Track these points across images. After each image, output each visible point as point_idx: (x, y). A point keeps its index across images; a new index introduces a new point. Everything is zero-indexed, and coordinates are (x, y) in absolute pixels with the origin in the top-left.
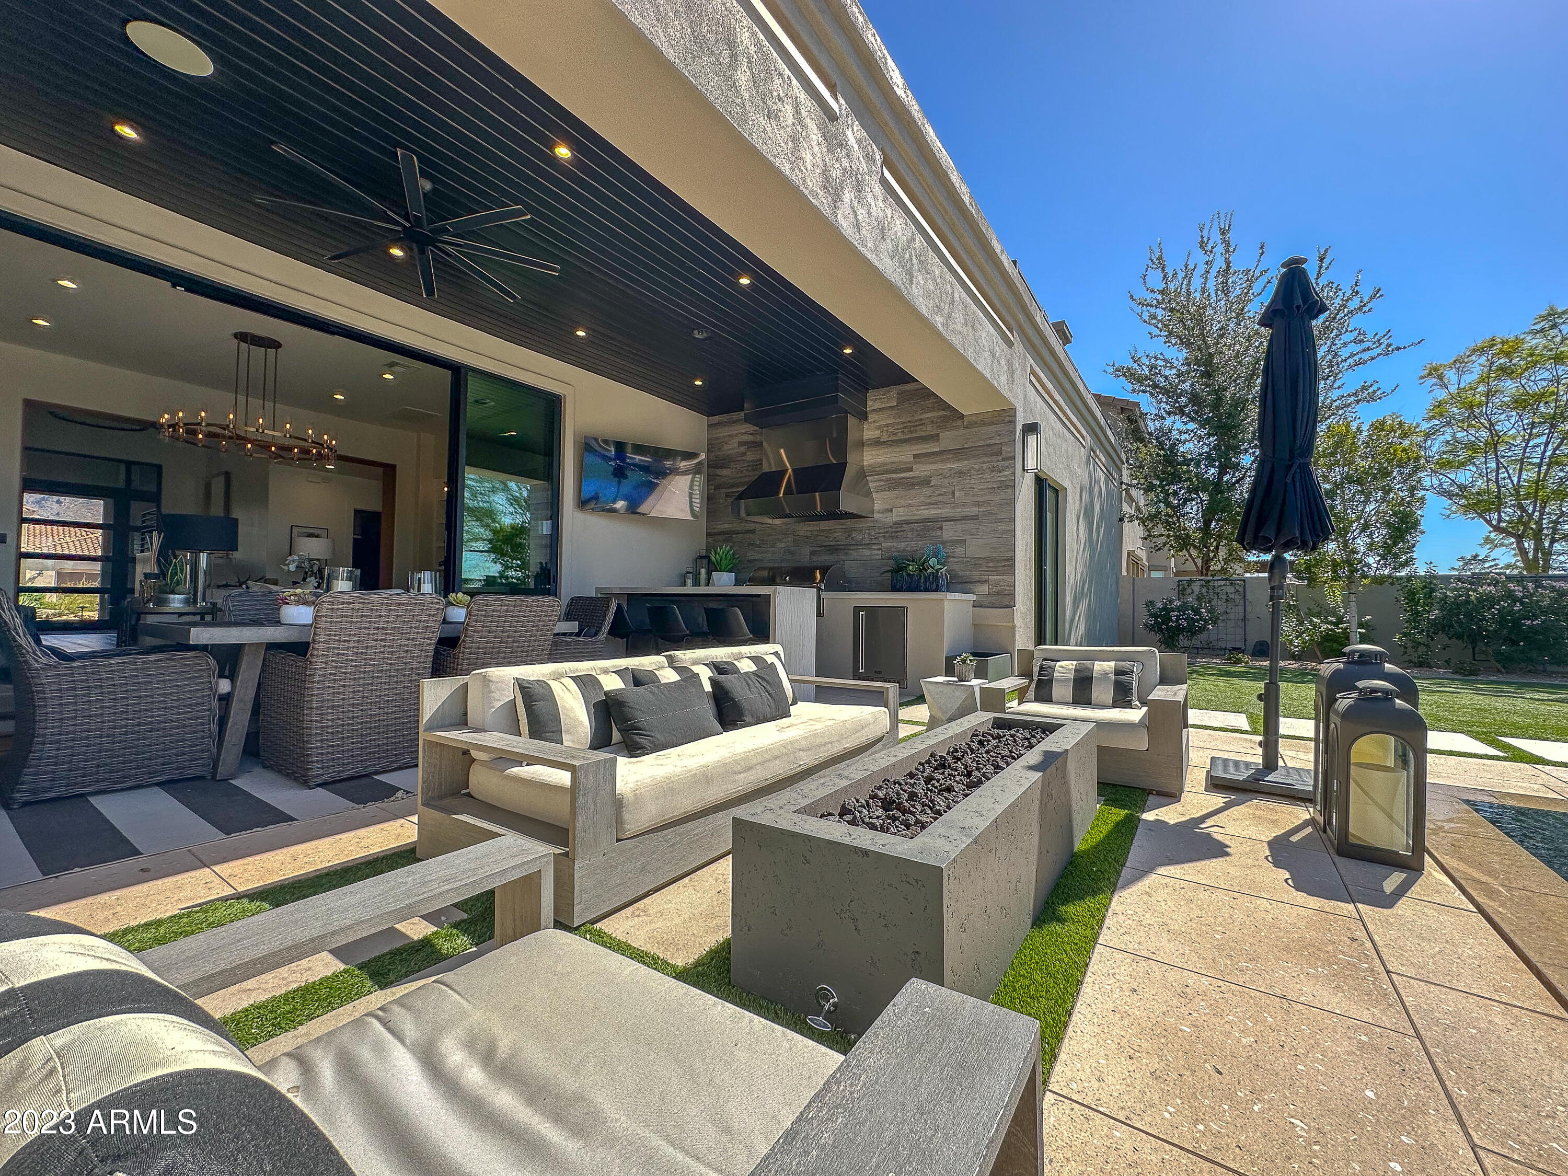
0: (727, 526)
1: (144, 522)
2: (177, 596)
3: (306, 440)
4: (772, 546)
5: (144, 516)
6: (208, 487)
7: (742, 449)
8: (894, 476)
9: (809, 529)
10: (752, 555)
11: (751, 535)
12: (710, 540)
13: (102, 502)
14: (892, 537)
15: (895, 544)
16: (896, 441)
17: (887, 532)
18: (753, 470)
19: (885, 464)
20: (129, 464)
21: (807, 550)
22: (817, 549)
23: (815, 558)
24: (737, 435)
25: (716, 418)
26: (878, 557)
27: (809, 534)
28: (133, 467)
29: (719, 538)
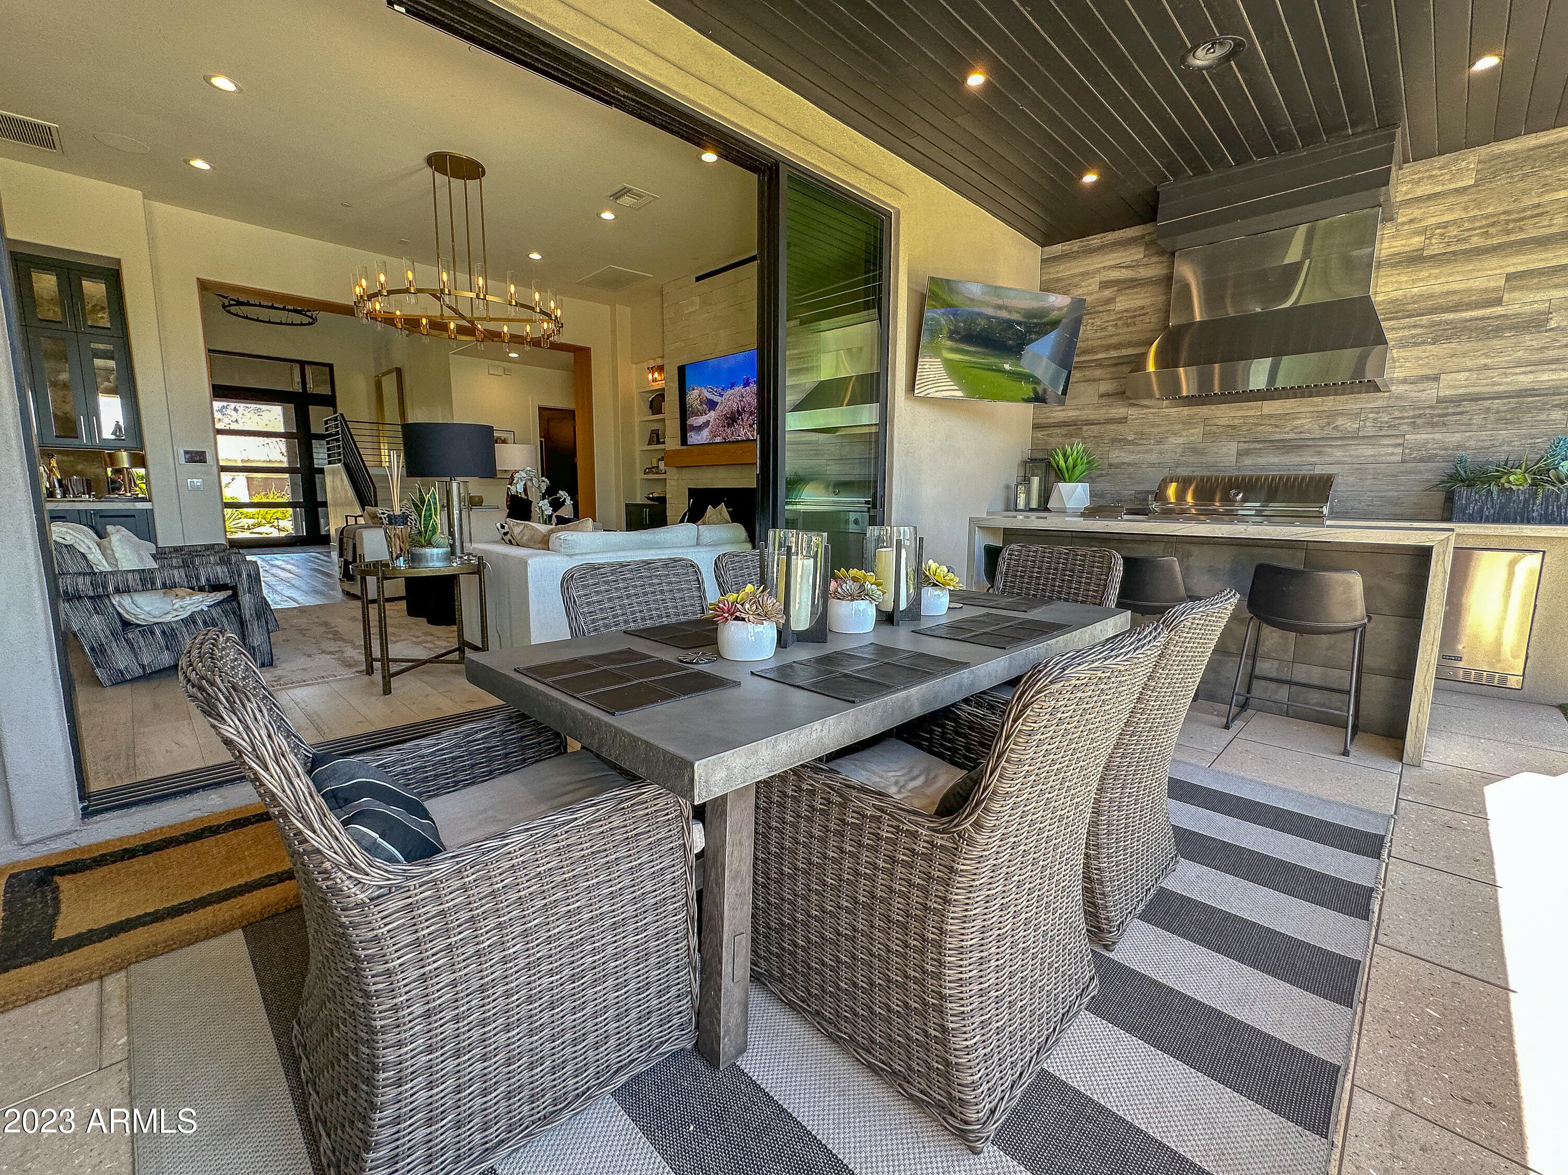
0: (1071, 413)
1: (327, 429)
2: (435, 551)
3: (533, 309)
4: (1159, 443)
5: (326, 422)
6: (379, 386)
7: (1107, 293)
8: (1451, 316)
9: (1239, 414)
10: (1118, 455)
11: (1120, 427)
12: (1039, 434)
13: (280, 408)
14: (1433, 425)
15: (1438, 436)
16: (1465, 252)
17: (1420, 416)
18: (1128, 325)
19: (1431, 296)
20: (303, 364)
21: (1232, 448)
22: (1253, 446)
23: (1248, 461)
24: (1098, 271)
25: (1057, 249)
26: (1393, 458)
27: (1236, 422)
28: (307, 367)
29: (1058, 431)
